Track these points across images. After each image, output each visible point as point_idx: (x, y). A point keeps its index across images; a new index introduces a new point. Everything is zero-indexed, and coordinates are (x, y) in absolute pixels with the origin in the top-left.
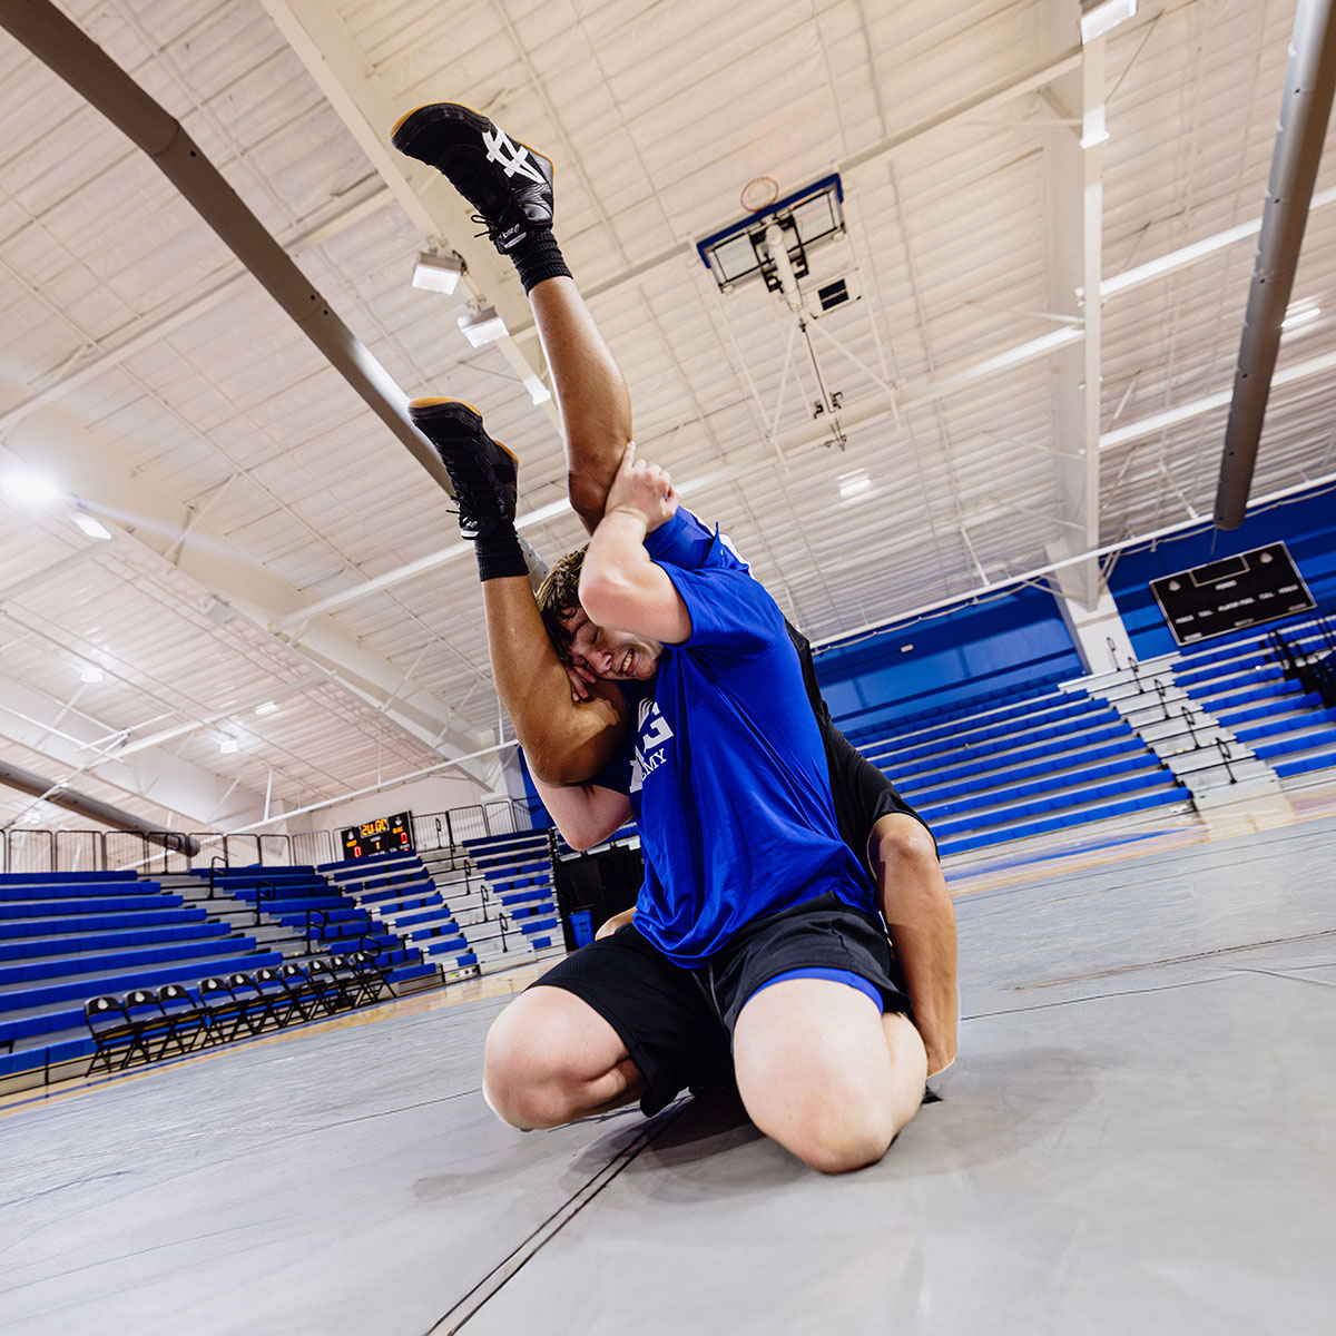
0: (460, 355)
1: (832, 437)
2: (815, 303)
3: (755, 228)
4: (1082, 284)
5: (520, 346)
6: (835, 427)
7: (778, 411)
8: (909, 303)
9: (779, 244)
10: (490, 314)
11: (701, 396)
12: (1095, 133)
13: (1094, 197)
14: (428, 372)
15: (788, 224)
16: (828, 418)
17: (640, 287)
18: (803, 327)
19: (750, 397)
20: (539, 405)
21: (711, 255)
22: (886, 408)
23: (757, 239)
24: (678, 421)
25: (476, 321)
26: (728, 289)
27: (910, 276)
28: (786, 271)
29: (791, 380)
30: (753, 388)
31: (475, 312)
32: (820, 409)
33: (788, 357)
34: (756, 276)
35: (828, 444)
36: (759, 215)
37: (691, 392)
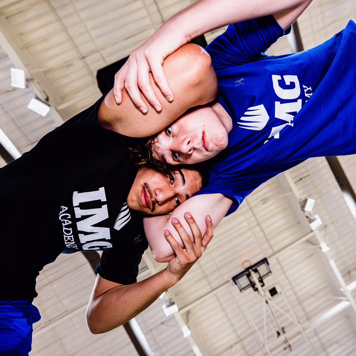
0: (161, 321)
1: (285, 345)
2: (269, 295)
3: (247, 272)
4: (341, 287)
5: (182, 315)
6: (286, 341)
7: (266, 336)
8: (294, 297)
9: (255, 277)
10: (172, 304)
11: (239, 332)
12: (325, 248)
13: (332, 263)
14: (151, 327)
15: (256, 271)
16: (282, 337)
17: (216, 294)
18: (267, 302)
19: (255, 331)
20: (186, 338)
21: (237, 281)
22: (300, 333)
23: (249, 275)
24: (232, 343)
25: (168, 306)
26: (243, 291)
27: (292, 288)
28: (258, 285)
29: (267, 324)
30: (256, 328)
31: (168, 304)
32: (279, 334)
33: (265, 316)
34: (250, 287)
35: (285, 349)
36: (247, 269)
37: (235, 331)
